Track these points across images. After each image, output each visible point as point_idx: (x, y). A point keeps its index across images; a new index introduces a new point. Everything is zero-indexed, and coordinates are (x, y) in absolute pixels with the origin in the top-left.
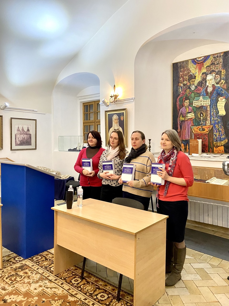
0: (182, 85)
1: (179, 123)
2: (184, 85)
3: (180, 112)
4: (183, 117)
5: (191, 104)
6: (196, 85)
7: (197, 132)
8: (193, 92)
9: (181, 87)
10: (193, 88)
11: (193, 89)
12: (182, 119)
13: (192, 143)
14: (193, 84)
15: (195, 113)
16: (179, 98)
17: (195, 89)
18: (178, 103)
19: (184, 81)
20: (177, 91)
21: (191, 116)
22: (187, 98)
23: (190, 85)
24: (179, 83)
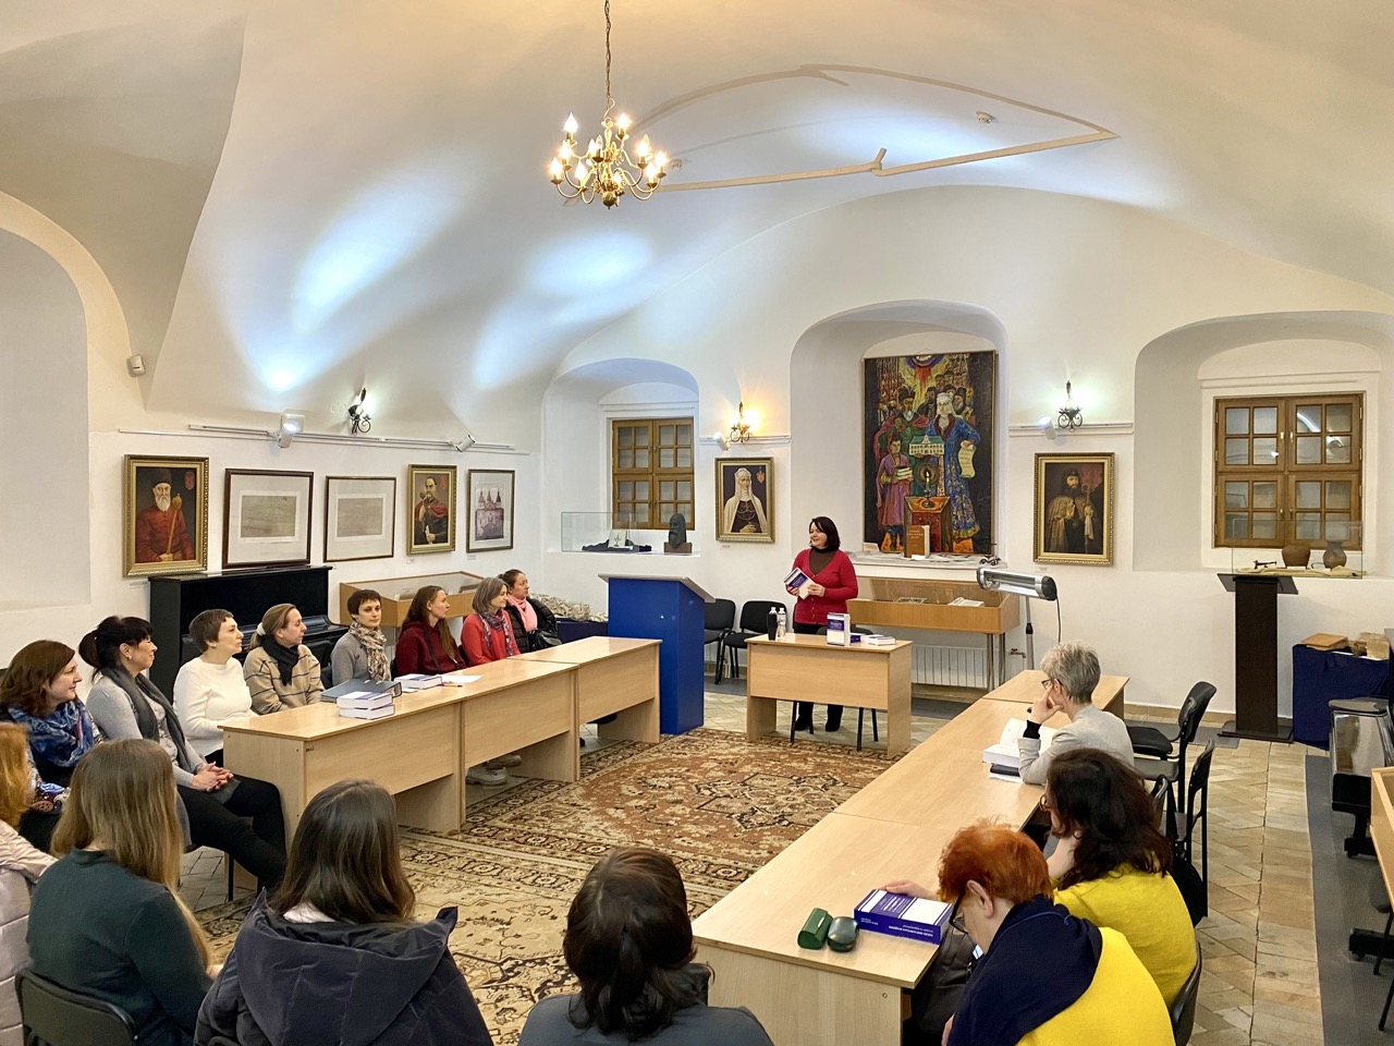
0: (885, 407)
1: (879, 489)
2: (890, 408)
3: (882, 464)
4: (888, 475)
5: (905, 449)
6: (915, 411)
7: (918, 508)
8: (909, 424)
9: (885, 413)
10: (909, 416)
11: (909, 419)
12: (885, 478)
13: (911, 533)
14: (910, 409)
15: (913, 468)
16: (879, 434)
17: (913, 420)
18: (877, 445)
19: (889, 400)
20: (875, 418)
21: (905, 474)
22: (896, 437)
23: (904, 409)
24: (878, 402)
